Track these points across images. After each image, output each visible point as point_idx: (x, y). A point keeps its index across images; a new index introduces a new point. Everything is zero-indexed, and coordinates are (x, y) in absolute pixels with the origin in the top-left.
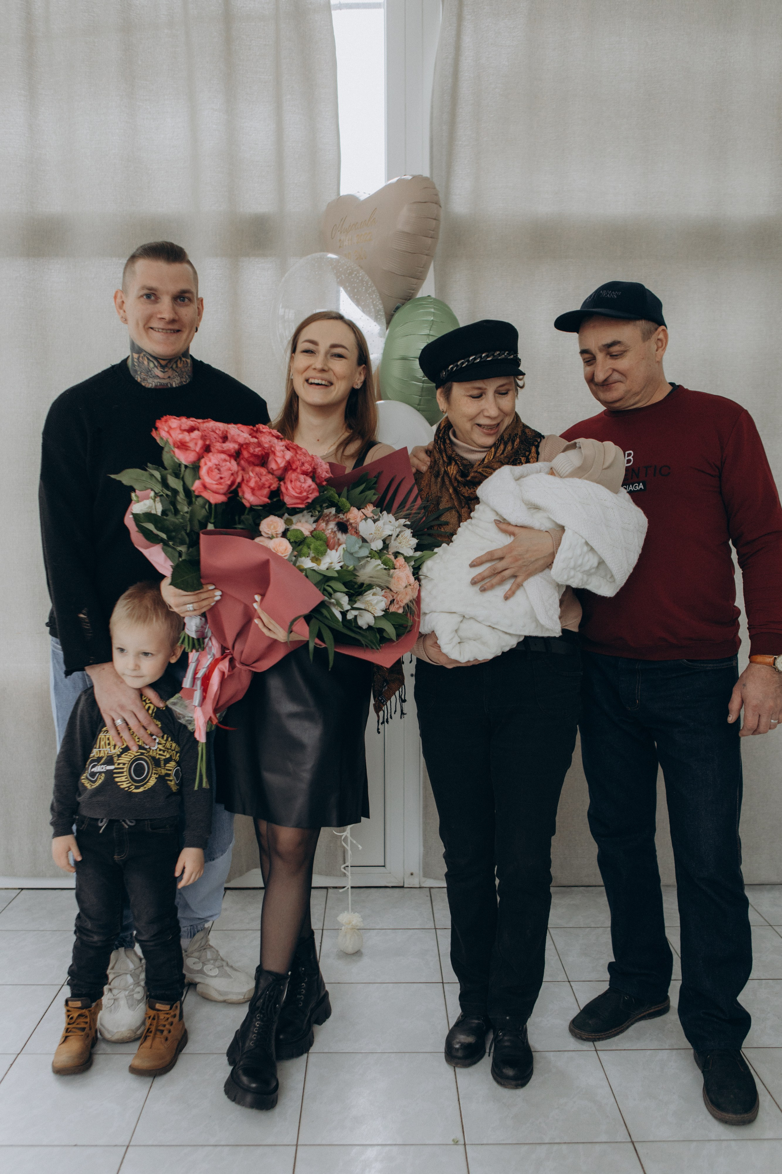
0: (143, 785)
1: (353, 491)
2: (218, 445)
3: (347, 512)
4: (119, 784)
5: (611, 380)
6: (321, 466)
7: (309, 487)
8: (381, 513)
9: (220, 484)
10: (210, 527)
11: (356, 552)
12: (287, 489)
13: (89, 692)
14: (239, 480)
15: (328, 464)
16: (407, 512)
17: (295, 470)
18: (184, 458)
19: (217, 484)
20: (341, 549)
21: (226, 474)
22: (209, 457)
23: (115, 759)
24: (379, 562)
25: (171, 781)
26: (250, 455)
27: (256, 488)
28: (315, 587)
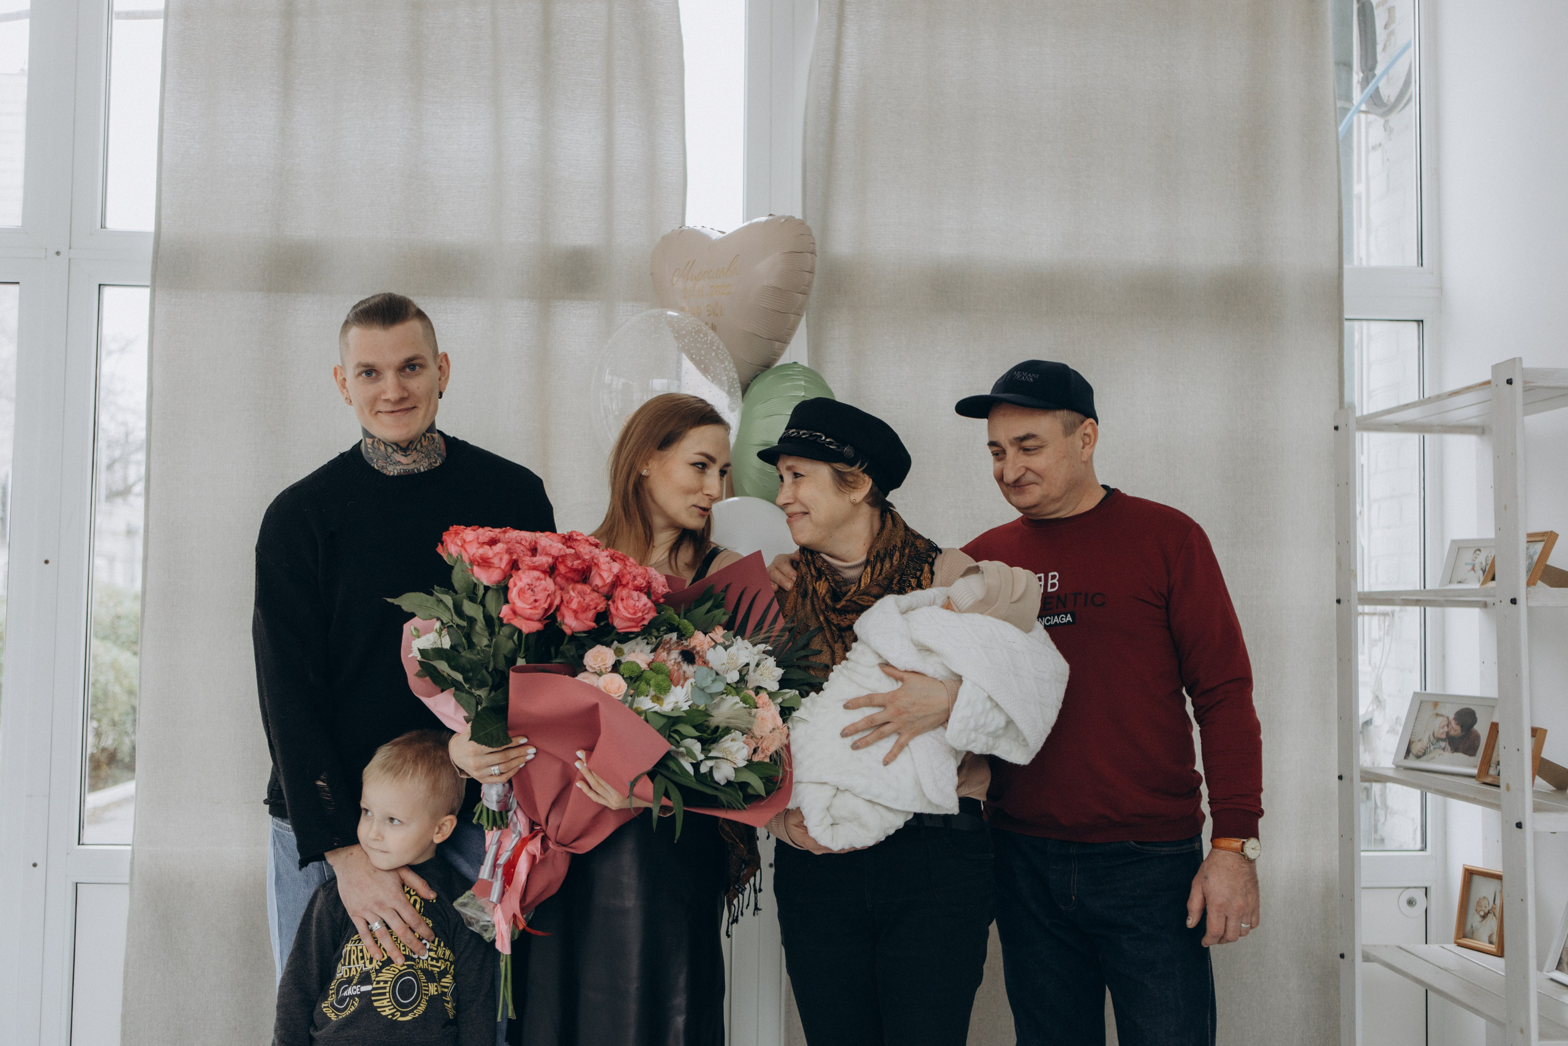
0: (412, 1011)
1: (696, 610)
2: (528, 560)
3: (690, 637)
4: (379, 1010)
5: (1024, 481)
6: (657, 579)
7: (645, 605)
8: (734, 637)
9: (535, 608)
10: (521, 662)
11: (707, 687)
12: (617, 609)
13: (329, 885)
14: (557, 602)
15: (664, 577)
16: (767, 635)
17: (625, 586)
18: (485, 577)
19: (531, 608)
20: (688, 684)
21: (541, 596)
22: (519, 576)
23: (373, 976)
24: (737, 699)
25: (448, 1002)
26: (568, 570)
27: (580, 610)
28: (658, 733)
